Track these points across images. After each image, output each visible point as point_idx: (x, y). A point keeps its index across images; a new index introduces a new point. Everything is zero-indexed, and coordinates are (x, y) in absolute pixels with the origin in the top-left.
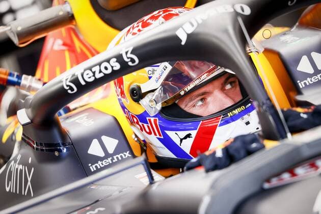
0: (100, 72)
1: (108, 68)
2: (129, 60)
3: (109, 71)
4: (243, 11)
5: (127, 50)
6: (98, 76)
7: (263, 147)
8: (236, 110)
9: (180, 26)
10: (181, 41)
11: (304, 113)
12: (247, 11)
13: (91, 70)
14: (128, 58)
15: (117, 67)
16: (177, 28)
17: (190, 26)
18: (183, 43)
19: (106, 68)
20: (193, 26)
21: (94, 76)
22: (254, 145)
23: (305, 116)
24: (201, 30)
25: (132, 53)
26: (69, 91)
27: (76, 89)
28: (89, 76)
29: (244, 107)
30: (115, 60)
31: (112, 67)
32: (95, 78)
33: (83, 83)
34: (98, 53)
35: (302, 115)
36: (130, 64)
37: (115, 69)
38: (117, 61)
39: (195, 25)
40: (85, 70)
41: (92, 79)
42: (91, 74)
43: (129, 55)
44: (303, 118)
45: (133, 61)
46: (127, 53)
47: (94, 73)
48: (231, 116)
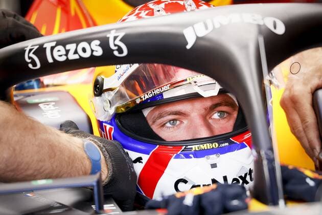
0: (76, 52)
1: (87, 50)
2: (116, 48)
3: (87, 55)
4: (275, 28)
5: (116, 35)
6: (72, 56)
7: (246, 208)
8: (205, 145)
9: (191, 25)
10: (187, 44)
11: (311, 179)
12: (281, 30)
13: (65, 48)
14: (115, 45)
15: (99, 52)
16: (186, 26)
17: (204, 28)
18: (188, 47)
19: (84, 50)
20: (207, 28)
21: (66, 55)
22: (235, 203)
23: (312, 183)
24: (215, 37)
25: (121, 40)
26: (30, 66)
27: (39, 66)
28: (60, 53)
29: (217, 145)
30: (98, 42)
31: (92, 51)
32: (67, 58)
33: (50, 60)
34: (95, 24)
35: (308, 180)
36: (116, 53)
37: (95, 54)
38: (100, 45)
39: (210, 28)
40: (57, 45)
41: (63, 59)
42: (63, 52)
43: (118, 42)
44: (308, 184)
45: (120, 50)
46: (115, 38)
47: (67, 51)
48: (195, 150)
